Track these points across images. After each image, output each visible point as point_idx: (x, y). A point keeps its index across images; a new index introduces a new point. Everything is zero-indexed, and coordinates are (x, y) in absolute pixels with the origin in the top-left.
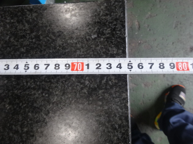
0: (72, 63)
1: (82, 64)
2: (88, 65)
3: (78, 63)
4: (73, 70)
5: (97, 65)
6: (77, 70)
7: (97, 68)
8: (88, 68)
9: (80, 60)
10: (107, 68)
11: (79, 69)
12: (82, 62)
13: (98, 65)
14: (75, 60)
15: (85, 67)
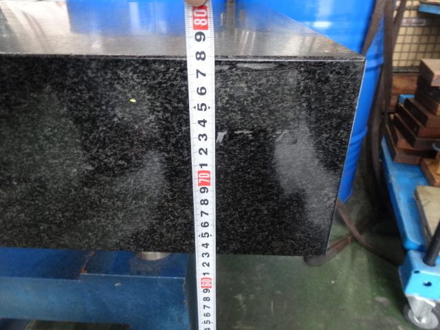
0: (199, 185)
1: (199, 172)
2: (201, 165)
3: (199, 178)
4: (209, 184)
5: (201, 154)
6: (209, 179)
7: (206, 153)
8: (206, 165)
9: (195, 175)
10: (206, 140)
11: (208, 177)
12: (197, 174)
13: (202, 151)
14: (195, 182)
15: (204, 168)
